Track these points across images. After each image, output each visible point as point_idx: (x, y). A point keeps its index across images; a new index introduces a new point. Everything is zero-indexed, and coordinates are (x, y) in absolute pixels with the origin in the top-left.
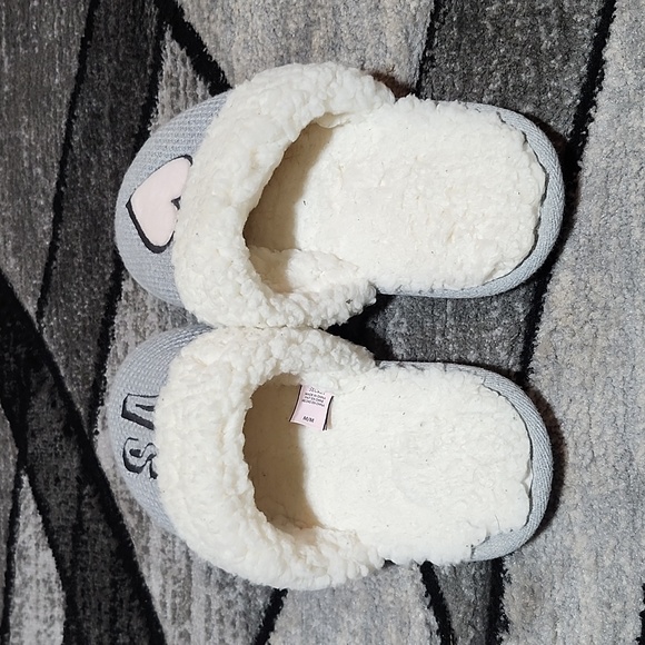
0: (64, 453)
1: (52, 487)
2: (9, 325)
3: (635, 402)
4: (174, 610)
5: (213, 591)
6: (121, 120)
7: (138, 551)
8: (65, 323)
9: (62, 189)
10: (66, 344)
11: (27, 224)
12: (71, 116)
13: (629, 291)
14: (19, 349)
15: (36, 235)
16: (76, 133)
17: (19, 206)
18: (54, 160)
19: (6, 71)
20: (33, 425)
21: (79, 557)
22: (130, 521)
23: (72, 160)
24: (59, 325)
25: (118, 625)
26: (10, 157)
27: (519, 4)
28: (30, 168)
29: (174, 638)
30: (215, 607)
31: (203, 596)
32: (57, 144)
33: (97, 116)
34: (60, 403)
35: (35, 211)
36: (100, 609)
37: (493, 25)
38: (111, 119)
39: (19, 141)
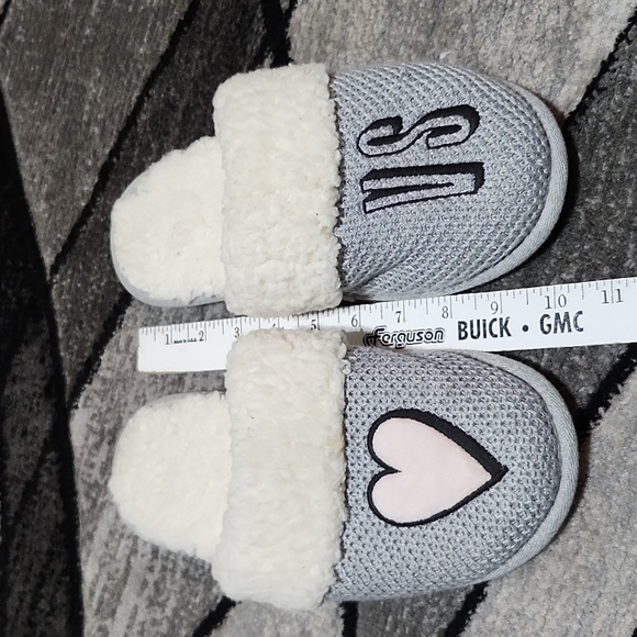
0: (39, 412)
1: (18, 437)
2: (21, 264)
3: (590, 626)
4: (101, 603)
5: (143, 604)
6: (194, 122)
7: (82, 532)
8: (77, 289)
9: (115, 160)
10: (72, 310)
11: (68, 177)
12: (145, 93)
13: (622, 525)
14: (24, 292)
15: (74, 191)
16: (145, 112)
17: (66, 155)
18: (115, 128)
19: (93, 14)
20: (16, 371)
21: (25, 513)
22: (83, 504)
23: (133, 137)
24: (70, 288)
25: (43, 591)
26: (71, 102)
27: (619, 212)
28: (88, 124)
29: (93, 626)
30: (140, 617)
31: (132, 604)
32: (122, 114)
33: (171, 105)
34: (49, 360)
35: (80, 168)
36: (30, 569)
37: (586, 218)
38: (184, 115)
39: (85, 91)
